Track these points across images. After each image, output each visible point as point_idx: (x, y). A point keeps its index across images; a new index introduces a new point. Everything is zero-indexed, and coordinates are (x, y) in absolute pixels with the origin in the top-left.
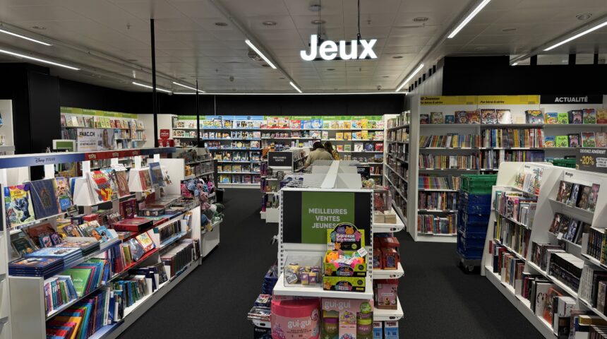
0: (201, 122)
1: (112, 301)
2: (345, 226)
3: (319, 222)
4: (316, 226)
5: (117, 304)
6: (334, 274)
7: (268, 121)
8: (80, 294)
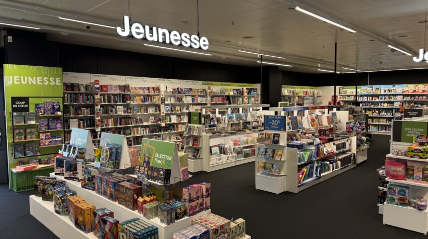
0: (358, 90)
1: (317, 168)
2: (422, 136)
3: (410, 133)
4: (408, 135)
5: (319, 169)
6: (412, 151)
7: (409, 88)
8: (306, 160)
